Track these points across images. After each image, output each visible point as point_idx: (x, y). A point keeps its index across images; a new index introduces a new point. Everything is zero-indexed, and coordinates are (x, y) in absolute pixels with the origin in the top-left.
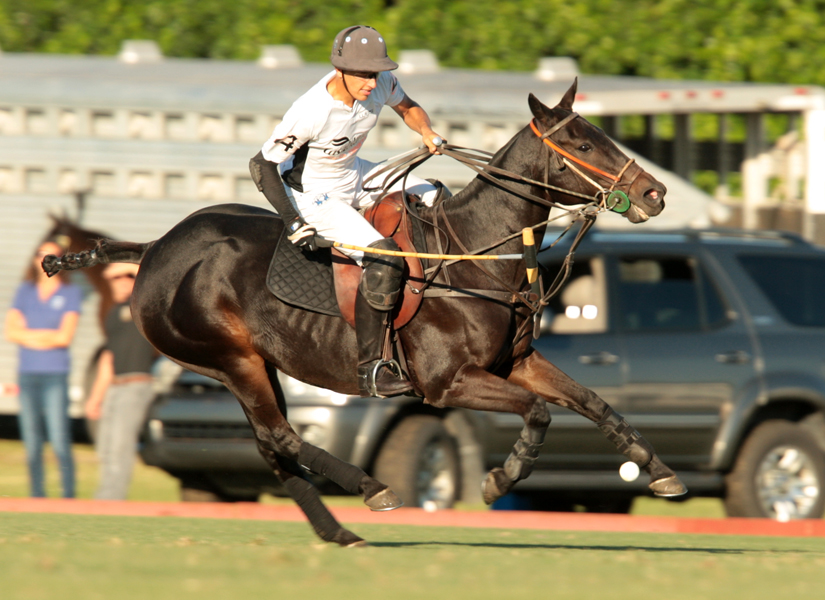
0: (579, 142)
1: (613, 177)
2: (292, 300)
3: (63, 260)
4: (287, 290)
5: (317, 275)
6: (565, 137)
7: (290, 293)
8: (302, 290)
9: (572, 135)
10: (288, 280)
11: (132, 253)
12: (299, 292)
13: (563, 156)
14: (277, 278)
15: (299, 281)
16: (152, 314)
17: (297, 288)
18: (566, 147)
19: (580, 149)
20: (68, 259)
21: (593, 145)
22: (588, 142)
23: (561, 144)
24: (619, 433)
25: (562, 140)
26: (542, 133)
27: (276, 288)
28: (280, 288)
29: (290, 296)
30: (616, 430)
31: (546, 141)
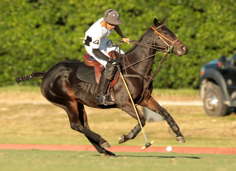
0: (164, 32)
1: (173, 42)
2: (83, 80)
3: (22, 78)
4: (82, 77)
5: (90, 74)
6: (161, 30)
7: (82, 78)
8: (86, 78)
9: (163, 30)
10: (82, 75)
11: (41, 75)
12: (85, 78)
13: (159, 35)
14: (79, 74)
15: (85, 75)
16: (47, 90)
17: (84, 77)
18: (161, 33)
19: (165, 33)
20: (23, 78)
21: (168, 33)
22: (167, 32)
23: (160, 32)
24: (171, 122)
25: (160, 31)
26: (154, 29)
27: (79, 76)
28: (80, 77)
29: (83, 79)
30: (170, 121)
31: (155, 31)
